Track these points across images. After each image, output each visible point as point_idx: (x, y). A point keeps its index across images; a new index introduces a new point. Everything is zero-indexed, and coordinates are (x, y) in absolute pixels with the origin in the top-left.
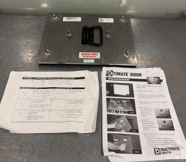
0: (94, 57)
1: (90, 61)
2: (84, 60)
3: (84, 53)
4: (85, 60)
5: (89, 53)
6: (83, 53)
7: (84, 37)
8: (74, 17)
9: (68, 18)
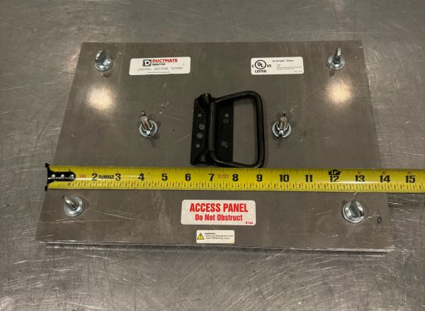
1: (222, 237)
2: (198, 232)
3: (201, 202)
4: (203, 232)
5: (216, 202)
7: (200, 136)
8: (167, 58)
9: (147, 63)
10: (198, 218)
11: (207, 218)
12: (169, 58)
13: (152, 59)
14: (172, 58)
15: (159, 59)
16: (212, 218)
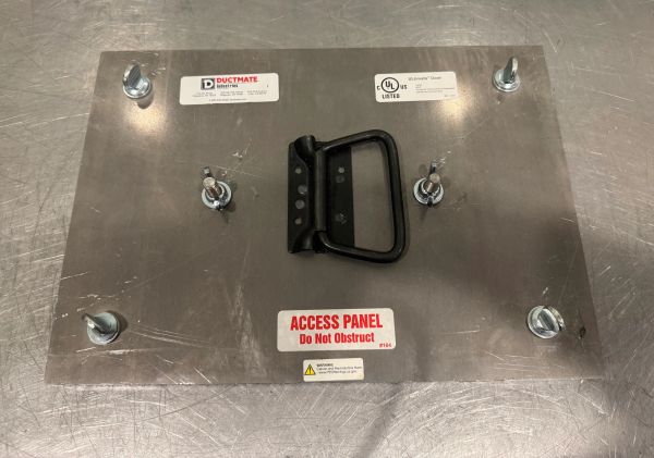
1: (343, 370)
2: (306, 363)
3: (307, 313)
4: (314, 363)
5: (331, 312)
6: (298, 314)
7: (300, 205)
9: (209, 84)
10: (305, 340)
12: (244, 76)
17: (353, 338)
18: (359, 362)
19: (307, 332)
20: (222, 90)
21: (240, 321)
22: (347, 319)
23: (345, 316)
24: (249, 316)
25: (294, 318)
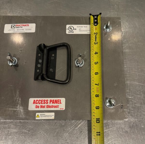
0: (55, 107)
1: (48, 116)
2: (37, 114)
3: (38, 99)
4: (39, 114)
5: (46, 99)
6: (36, 99)
7: (39, 66)
8: (23, 24)
9: (13, 27)
10: (37, 107)
11: (41, 107)
12: (25, 24)
13: (16, 24)
14: (26, 24)
15: (20, 24)
16: (44, 107)
17: (52, 107)
18: (53, 114)
19: (38, 105)
20: (18, 28)
21: (17, 101)
22: (51, 101)
23: (50, 100)
24: (20, 99)
25: (34, 100)
